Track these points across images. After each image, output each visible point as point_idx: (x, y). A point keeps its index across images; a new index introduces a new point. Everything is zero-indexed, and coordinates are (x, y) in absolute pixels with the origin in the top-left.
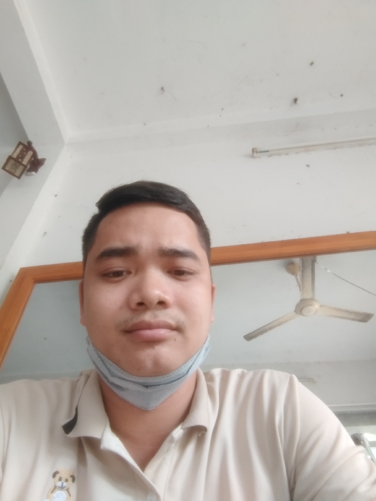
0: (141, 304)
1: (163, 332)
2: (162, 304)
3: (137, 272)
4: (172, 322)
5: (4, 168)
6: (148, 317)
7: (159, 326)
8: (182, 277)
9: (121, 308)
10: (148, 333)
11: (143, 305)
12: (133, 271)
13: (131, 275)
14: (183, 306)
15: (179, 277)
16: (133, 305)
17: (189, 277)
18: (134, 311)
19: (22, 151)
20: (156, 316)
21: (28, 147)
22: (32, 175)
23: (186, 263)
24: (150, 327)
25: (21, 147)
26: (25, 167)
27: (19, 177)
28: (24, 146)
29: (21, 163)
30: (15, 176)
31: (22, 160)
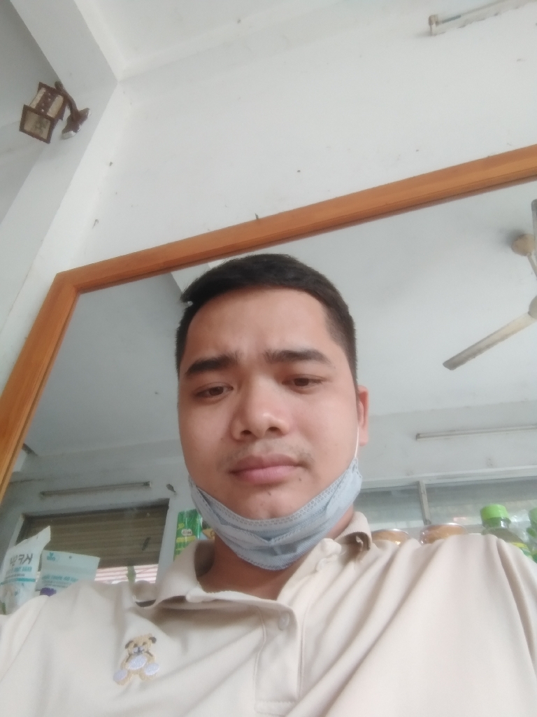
0: (247, 432)
1: (281, 472)
2: (275, 430)
3: (240, 387)
4: (293, 456)
5: (22, 129)
6: (258, 449)
7: (275, 464)
8: (305, 388)
9: (222, 439)
10: (259, 474)
11: (249, 435)
12: (235, 387)
13: (234, 393)
14: (307, 431)
15: (300, 388)
16: (237, 435)
17: (316, 386)
18: (239, 442)
19: (45, 98)
20: (268, 449)
21: (54, 90)
22: (70, 137)
23: (307, 368)
24: (261, 465)
25: (43, 90)
26: (53, 122)
27: (48, 141)
28: (48, 88)
29: (44, 116)
30: (41, 139)
31: (46, 110)
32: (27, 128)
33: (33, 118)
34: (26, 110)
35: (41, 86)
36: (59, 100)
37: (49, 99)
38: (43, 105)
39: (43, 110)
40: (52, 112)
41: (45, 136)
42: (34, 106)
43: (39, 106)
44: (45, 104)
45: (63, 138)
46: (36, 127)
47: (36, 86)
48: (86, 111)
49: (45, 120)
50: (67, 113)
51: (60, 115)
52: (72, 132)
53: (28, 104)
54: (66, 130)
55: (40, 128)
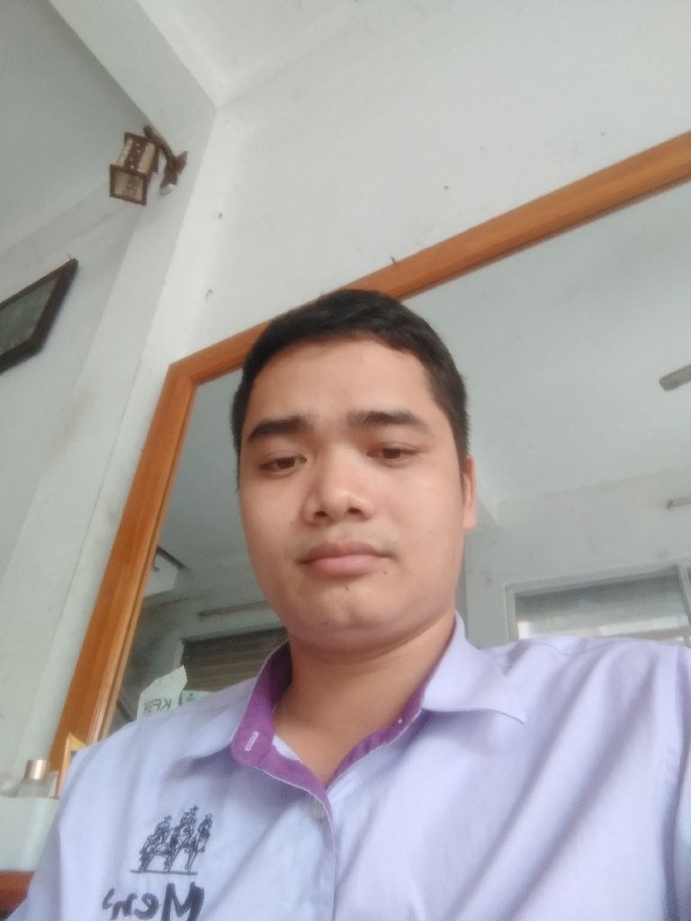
0: (321, 514)
2: (356, 512)
3: (315, 459)
6: (334, 534)
7: (353, 552)
9: (291, 522)
10: (334, 564)
11: (325, 517)
12: (309, 457)
13: (307, 466)
15: (390, 461)
16: (310, 518)
18: (311, 526)
20: (347, 535)
21: (144, 138)
24: (336, 553)
26: (146, 179)
27: (143, 202)
28: (136, 138)
29: (134, 173)
30: (136, 202)
31: (136, 166)
32: (119, 190)
33: (123, 179)
34: (114, 170)
35: (128, 136)
36: (150, 148)
37: (139, 151)
38: (132, 159)
39: (132, 167)
40: (143, 167)
41: (139, 197)
42: (121, 163)
43: (128, 163)
44: (134, 157)
45: (162, 195)
46: (128, 188)
47: (122, 137)
48: (184, 155)
49: (137, 178)
50: (163, 162)
51: (154, 166)
52: (171, 186)
53: (114, 162)
54: (164, 185)
55: (133, 189)
